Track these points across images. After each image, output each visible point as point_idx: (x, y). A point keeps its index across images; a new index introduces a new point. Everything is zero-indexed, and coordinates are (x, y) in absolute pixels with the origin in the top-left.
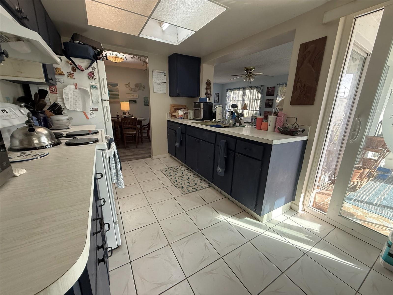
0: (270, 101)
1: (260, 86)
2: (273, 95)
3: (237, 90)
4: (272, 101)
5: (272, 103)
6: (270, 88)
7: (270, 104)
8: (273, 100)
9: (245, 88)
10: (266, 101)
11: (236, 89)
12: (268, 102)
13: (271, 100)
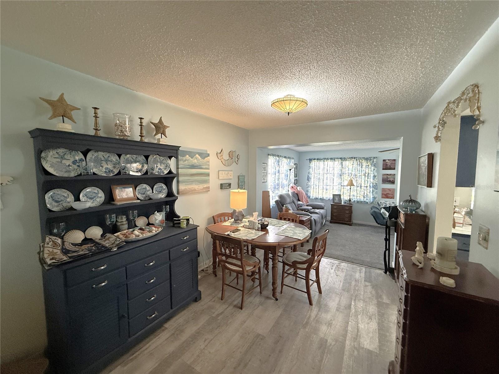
0: (390, 176)
1: (372, 157)
2: (394, 169)
3: (330, 160)
4: (393, 177)
5: (394, 179)
6: (387, 161)
7: (391, 179)
8: (395, 174)
9: (345, 159)
10: (383, 175)
11: (328, 159)
12: (387, 177)
13: (391, 174)
